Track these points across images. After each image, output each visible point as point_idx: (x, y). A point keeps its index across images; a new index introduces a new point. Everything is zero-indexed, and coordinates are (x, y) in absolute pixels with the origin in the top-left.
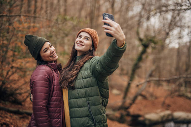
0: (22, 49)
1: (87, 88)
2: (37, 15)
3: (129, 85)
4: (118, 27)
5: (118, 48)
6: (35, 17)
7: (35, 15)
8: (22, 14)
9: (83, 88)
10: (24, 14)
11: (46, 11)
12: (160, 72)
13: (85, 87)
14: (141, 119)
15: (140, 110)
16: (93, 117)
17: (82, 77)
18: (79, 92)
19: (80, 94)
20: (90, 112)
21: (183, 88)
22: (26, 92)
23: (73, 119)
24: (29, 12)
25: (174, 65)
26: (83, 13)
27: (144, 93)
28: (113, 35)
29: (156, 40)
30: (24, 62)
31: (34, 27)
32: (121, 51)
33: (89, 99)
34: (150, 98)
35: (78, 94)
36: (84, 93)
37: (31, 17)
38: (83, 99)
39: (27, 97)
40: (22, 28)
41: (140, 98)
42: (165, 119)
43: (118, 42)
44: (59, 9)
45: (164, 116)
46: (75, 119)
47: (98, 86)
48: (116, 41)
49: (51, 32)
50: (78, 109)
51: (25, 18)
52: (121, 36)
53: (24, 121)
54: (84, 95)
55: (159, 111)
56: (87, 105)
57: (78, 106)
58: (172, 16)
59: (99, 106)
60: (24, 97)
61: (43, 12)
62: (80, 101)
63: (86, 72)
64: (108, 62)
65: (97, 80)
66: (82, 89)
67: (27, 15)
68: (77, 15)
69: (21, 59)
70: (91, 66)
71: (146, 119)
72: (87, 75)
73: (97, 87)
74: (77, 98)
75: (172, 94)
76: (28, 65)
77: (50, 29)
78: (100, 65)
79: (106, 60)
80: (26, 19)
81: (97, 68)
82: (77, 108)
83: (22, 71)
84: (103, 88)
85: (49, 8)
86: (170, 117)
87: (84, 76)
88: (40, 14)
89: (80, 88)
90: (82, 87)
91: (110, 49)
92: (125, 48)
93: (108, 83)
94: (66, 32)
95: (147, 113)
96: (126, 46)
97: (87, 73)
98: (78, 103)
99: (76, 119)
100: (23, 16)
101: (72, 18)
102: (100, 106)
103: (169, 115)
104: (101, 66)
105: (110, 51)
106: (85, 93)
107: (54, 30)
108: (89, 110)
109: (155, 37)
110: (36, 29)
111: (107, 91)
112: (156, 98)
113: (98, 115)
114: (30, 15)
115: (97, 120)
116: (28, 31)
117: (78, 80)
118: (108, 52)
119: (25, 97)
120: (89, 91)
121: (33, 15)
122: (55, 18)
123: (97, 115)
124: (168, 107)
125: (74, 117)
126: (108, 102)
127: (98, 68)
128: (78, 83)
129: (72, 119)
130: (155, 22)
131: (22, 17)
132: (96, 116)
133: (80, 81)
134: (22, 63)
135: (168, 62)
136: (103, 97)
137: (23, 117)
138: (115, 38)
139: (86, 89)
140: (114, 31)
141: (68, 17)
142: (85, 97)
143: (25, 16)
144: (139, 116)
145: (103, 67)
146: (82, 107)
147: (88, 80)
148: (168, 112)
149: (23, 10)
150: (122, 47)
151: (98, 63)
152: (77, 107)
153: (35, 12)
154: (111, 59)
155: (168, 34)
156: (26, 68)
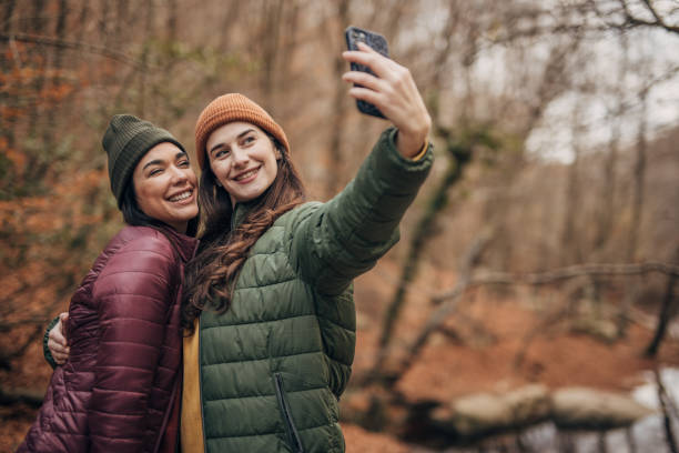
0: (11, 163)
1: (273, 320)
2: (70, 38)
3: (400, 295)
4: (406, 80)
5: (403, 161)
6: (60, 46)
7: (62, 37)
8: (12, 33)
9: (261, 322)
10: (22, 35)
11: (102, 25)
12: (508, 250)
13: (268, 318)
14: (440, 415)
15: (437, 383)
16: (293, 434)
17: (257, 280)
18: (242, 336)
19: (246, 344)
20: (284, 416)
21: (586, 307)
22: (26, 323)
23: (219, 440)
24: (38, 24)
25: (558, 222)
26: (238, 36)
27: (451, 323)
28: (385, 108)
29: (495, 133)
30: (19, 212)
31: (56, 82)
32: (411, 172)
33: (279, 363)
34: (474, 343)
35: (239, 342)
36: (264, 342)
37: (48, 44)
38: (256, 362)
39: (32, 339)
40: (13, 86)
41: (437, 340)
42: (524, 414)
43: (401, 137)
44: (150, 16)
45: (520, 406)
46: (223, 441)
47: (317, 314)
48: (396, 136)
49: (119, 100)
50: (236, 402)
51: (23, 48)
52: (413, 115)
53: (18, 429)
54: (264, 349)
55: (503, 385)
56: (271, 386)
57: (237, 389)
58: (554, 52)
59: (318, 391)
60: (18, 339)
61: (91, 26)
62: (248, 372)
63: (271, 259)
64: (359, 216)
65: (312, 289)
66: (254, 325)
67: (32, 35)
68: (215, 40)
69: (8, 200)
70: (291, 237)
71: (457, 417)
72: (275, 269)
73: (314, 317)
74: (235, 361)
75: (548, 325)
76: (32, 221)
77: (116, 90)
78: (327, 230)
79: (354, 210)
80: (29, 52)
81: (317, 241)
82: (234, 397)
83: (12, 246)
84: (333, 321)
85: (113, 14)
86: (543, 410)
87: (265, 277)
88: (79, 36)
89: (246, 319)
90: (256, 316)
91: (370, 168)
92: (427, 163)
93: (353, 305)
94: (175, 102)
95: (462, 394)
96: (430, 157)
97: (276, 262)
98: (240, 382)
99: (231, 440)
100: (16, 39)
101: (199, 52)
102: (324, 390)
103: (539, 401)
104: (334, 234)
105: (370, 172)
106: (268, 342)
107: (133, 92)
108: (281, 406)
109: (491, 124)
110: (65, 91)
111: (349, 336)
112: (495, 340)
113: (316, 425)
114: (42, 37)
115: (312, 444)
116: (35, 96)
117: (242, 291)
118: (363, 179)
119: (23, 340)
120: (281, 331)
121: (54, 38)
122: (134, 49)
123: (311, 427)
124: (534, 371)
125: (221, 432)
126: (348, 377)
127: (320, 241)
128: (240, 302)
129: (213, 443)
130: (493, 69)
131: (13, 44)
132: (308, 430)
133: (249, 294)
134: (11, 213)
135: (537, 211)
136: (331, 357)
137: (15, 416)
138: (393, 121)
139: (270, 324)
140: (390, 95)
141: (183, 48)
142: (266, 358)
143: (25, 41)
144: (432, 405)
145: (339, 239)
146: (252, 394)
147: (279, 291)
148: (534, 391)
149: (16, 17)
150: (416, 159)
151: (319, 225)
152: (235, 393)
153: (61, 26)
154: (371, 207)
155: (537, 113)
156: (27, 233)
